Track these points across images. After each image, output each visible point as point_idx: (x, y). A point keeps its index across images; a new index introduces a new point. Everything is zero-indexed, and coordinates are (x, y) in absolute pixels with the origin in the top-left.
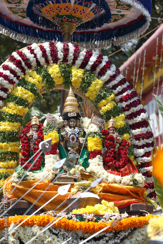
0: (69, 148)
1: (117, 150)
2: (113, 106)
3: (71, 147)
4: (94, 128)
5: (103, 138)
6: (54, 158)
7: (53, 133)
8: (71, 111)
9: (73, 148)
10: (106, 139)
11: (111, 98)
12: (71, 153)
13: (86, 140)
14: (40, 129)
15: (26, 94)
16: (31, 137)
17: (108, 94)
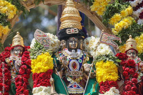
0: (69, 80)
1: (139, 81)
2: (130, 22)
3: (71, 77)
4: (105, 49)
5: (119, 63)
6: (46, 91)
7: (44, 56)
8: (71, 26)
9: (74, 79)
10: (123, 65)
11: (128, 11)
12: (71, 87)
13: (94, 67)
14: (25, 52)
15: (5, 6)
16: (12, 63)
17: (123, 7)
